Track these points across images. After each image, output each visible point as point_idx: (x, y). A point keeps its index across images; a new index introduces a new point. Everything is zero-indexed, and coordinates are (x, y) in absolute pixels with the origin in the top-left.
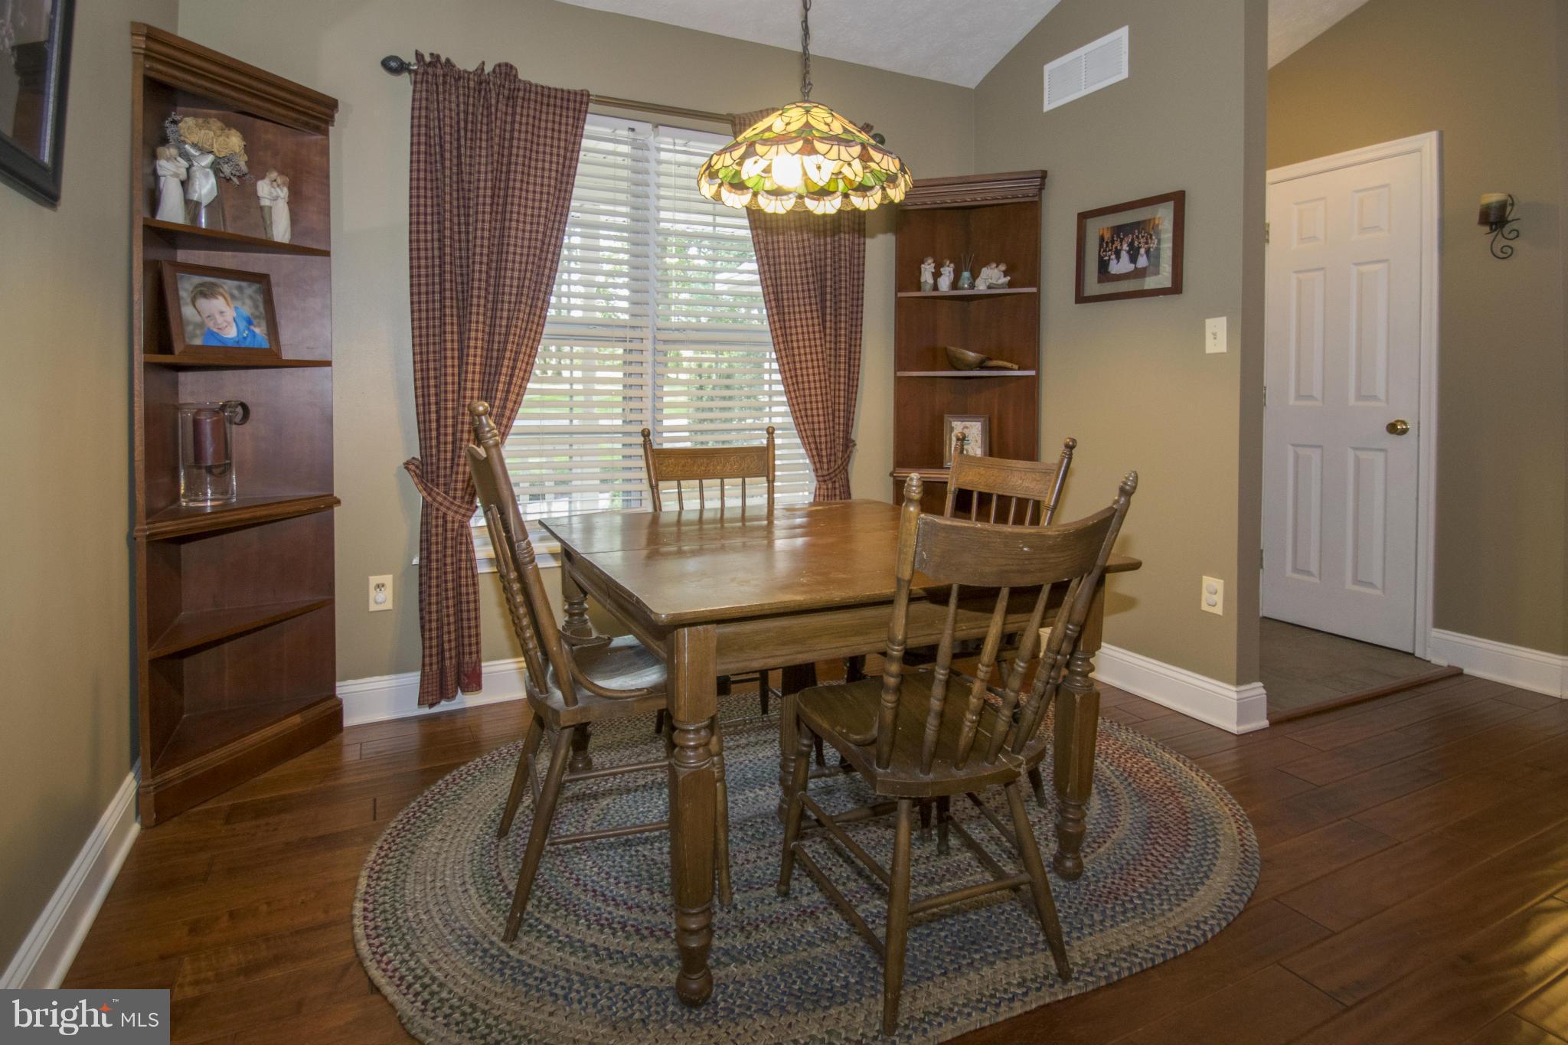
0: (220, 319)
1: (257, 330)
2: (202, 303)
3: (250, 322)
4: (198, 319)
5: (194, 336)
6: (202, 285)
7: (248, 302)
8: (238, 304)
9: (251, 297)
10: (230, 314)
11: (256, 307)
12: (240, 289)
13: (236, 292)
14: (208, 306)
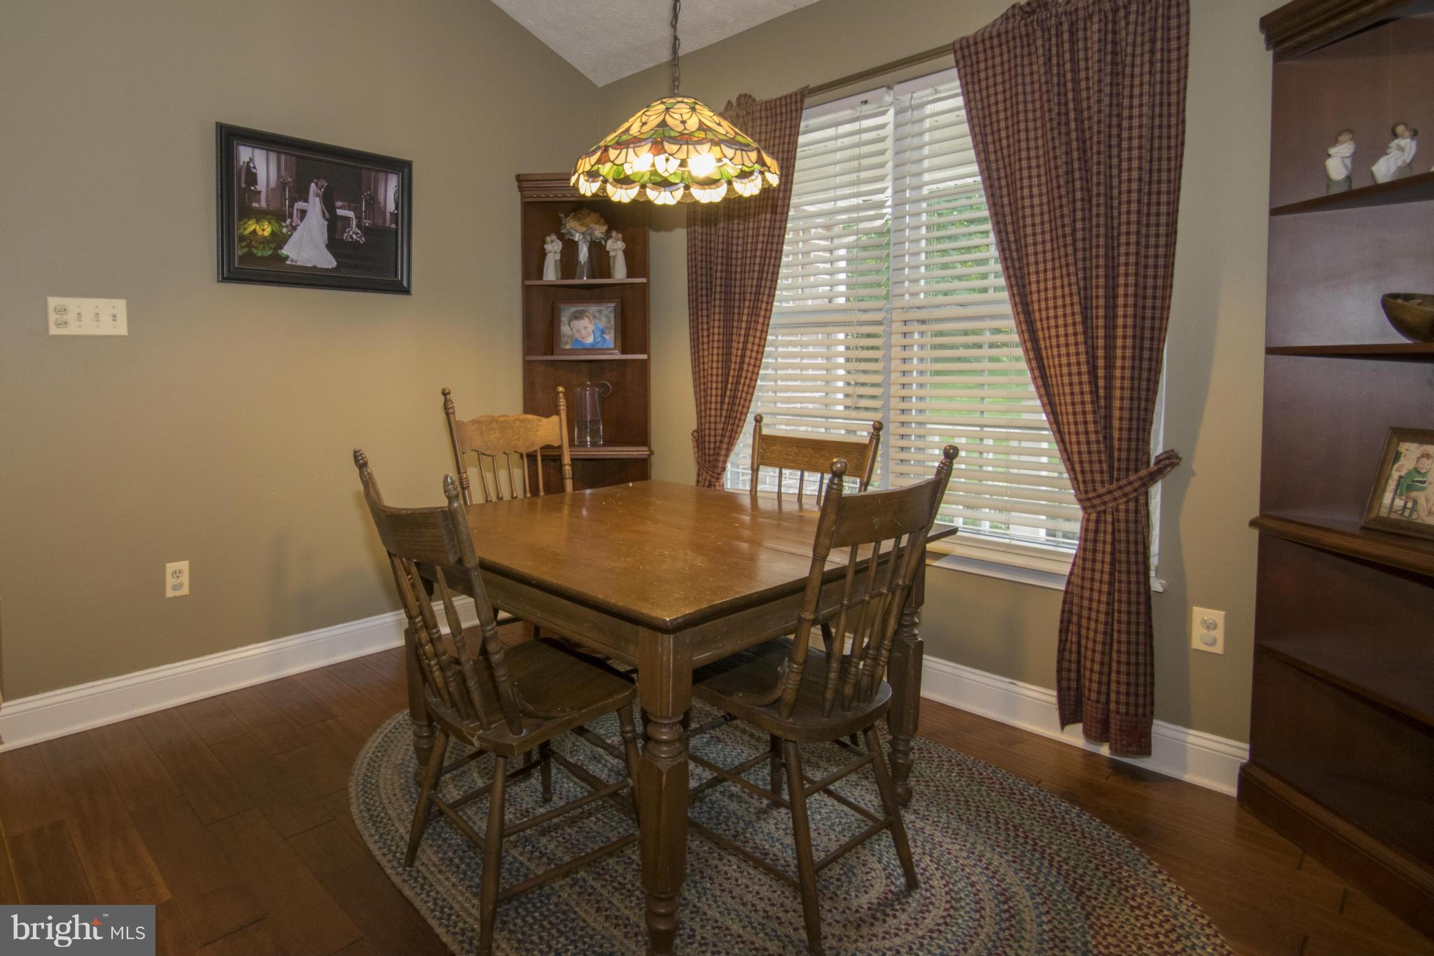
0: (583, 332)
1: (607, 337)
2: (576, 324)
3: (603, 332)
4: (570, 333)
5: (567, 343)
6: (576, 312)
7: (604, 319)
8: (597, 321)
9: (606, 316)
10: (591, 327)
11: (609, 322)
12: (600, 312)
13: (597, 314)
14: (578, 324)
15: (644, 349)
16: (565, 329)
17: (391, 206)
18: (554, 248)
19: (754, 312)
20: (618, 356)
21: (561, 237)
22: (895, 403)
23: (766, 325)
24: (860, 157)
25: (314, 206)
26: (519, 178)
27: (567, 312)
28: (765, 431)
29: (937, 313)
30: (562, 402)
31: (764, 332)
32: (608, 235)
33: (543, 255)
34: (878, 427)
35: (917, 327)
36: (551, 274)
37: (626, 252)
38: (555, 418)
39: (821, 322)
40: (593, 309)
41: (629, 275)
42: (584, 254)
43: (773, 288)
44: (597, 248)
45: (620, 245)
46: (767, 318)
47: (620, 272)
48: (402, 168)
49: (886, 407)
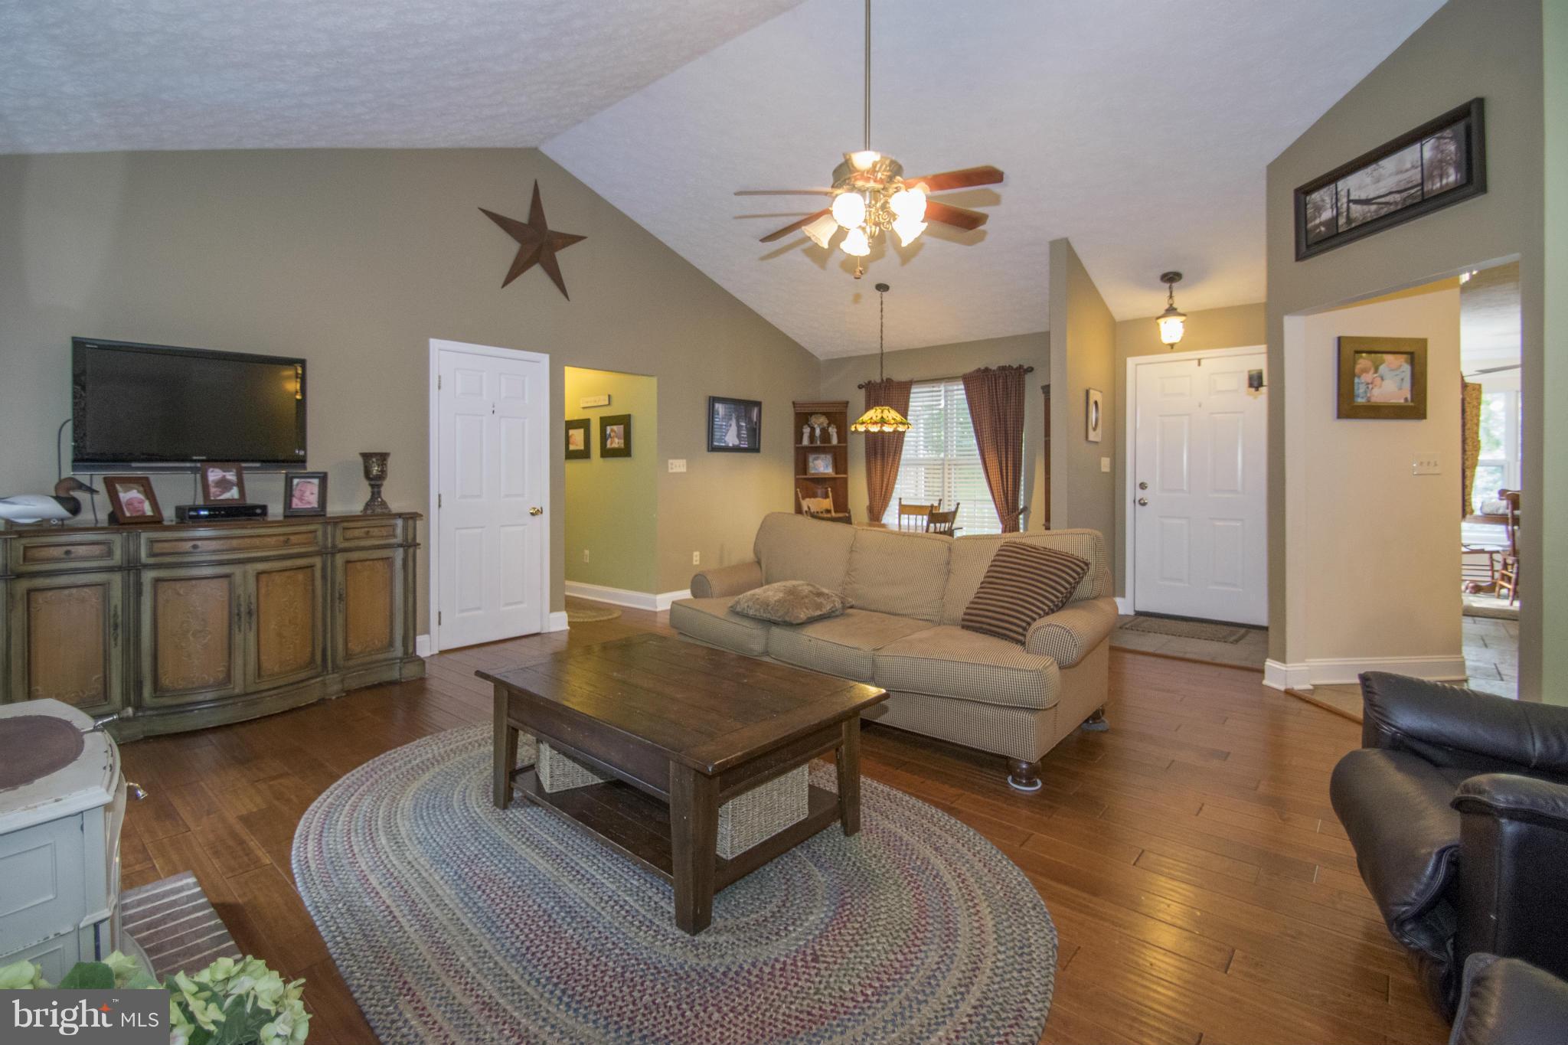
0: (819, 466)
1: (829, 468)
3: (827, 466)
4: (813, 466)
5: (812, 470)
6: (816, 458)
7: (827, 460)
8: (824, 461)
9: (829, 459)
10: (822, 464)
11: (830, 461)
13: (825, 458)
14: (816, 462)
15: (845, 472)
16: (811, 464)
17: (755, 419)
18: (807, 430)
19: (894, 460)
20: (834, 475)
21: (809, 426)
22: (946, 493)
23: (898, 464)
24: (932, 396)
25: (733, 423)
26: (794, 403)
27: (811, 458)
28: (903, 503)
29: (960, 462)
30: (830, 494)
31: (898, 467)
32: (829, 425)
33: (802, 434)
34: (940, 500)
35: (953, 467)
36: (806, 442)
37: (837, 433)
38: (828, 500)
39: (917, 463)
40: (823, 456)
41: (839, 442)
42: (818, 432)
43: (901, 451)
44: (824, 431)
45: (835, 430)
46: (899, 462)
47: (835, 441)
48: (758, 404)
49: (943, 495)
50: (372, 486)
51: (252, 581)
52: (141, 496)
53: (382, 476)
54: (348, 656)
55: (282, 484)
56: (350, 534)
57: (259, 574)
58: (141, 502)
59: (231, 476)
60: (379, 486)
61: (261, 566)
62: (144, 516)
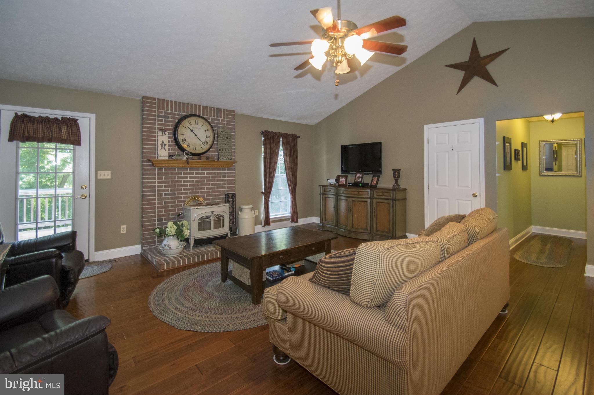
50: (395, 179)
51: (351, 202)
52: (344, 180)
53: (399, 176)
54: (377, 230)
55: (371, 178)
56: (378, 194)
57: (353, 201)
58: (344, 181)
59: (361, 176)
60: (397, 180)
61: (353, 199)
62: (343, 184)
